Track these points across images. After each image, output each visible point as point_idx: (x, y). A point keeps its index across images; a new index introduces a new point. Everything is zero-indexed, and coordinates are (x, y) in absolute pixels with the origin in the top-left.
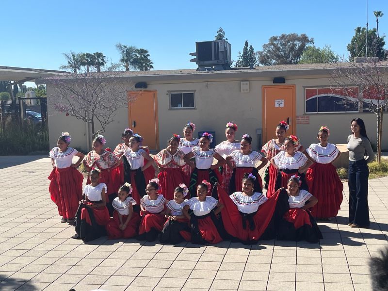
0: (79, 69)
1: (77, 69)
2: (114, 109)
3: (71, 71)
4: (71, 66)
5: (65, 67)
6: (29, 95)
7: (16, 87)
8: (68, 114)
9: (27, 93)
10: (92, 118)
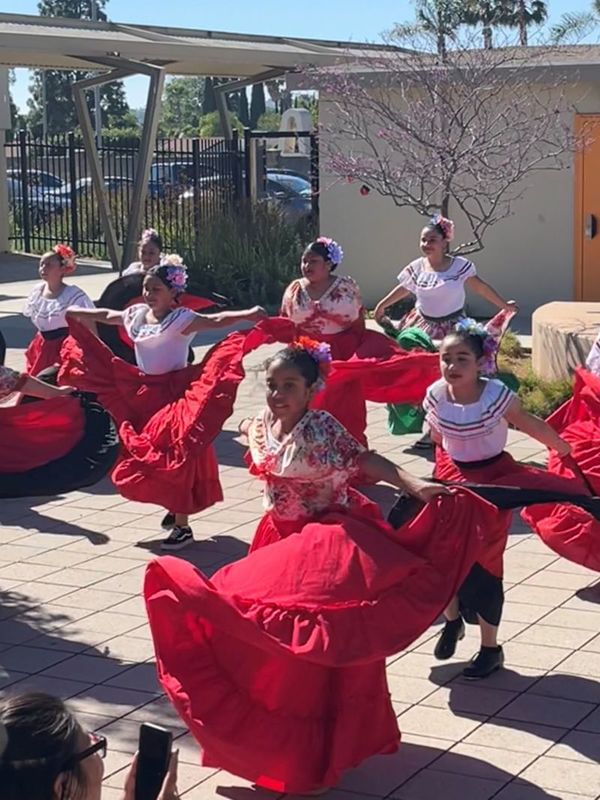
0: (453, 38)
1: (446, 37)
2: (515, 173)
3: (426, 43)
4: (428, 26)
5: (406, 31)
6: (292, 122)
7: (258, 94)
8: (365, 190)
9: (287, 114)
10: (445, 202)
